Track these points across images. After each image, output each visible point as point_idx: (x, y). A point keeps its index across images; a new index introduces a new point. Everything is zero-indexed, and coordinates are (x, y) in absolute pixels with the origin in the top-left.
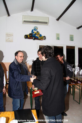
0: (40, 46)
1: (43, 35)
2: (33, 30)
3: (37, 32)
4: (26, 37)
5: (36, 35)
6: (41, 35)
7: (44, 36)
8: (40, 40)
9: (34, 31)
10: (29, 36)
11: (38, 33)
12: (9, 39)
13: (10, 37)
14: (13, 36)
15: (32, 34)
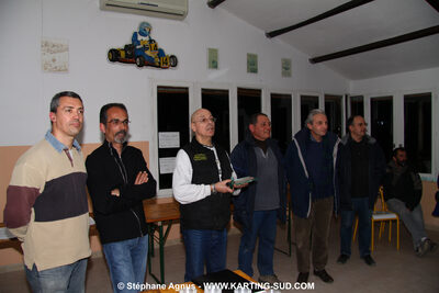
0: (158, 87)
1: (168, 52)
2: (135, 35)
3: (151, 41)
4: (115, 56)
5: (148, 53)
6: (161, 53)
7: (173, 57)
8: (159, 67)
9: (140, 38)
10: (123, 54)
11: (153, 45)
12: (54, 60)
13: (56, 56)
14: (67, 49)
15: (134, 47)
